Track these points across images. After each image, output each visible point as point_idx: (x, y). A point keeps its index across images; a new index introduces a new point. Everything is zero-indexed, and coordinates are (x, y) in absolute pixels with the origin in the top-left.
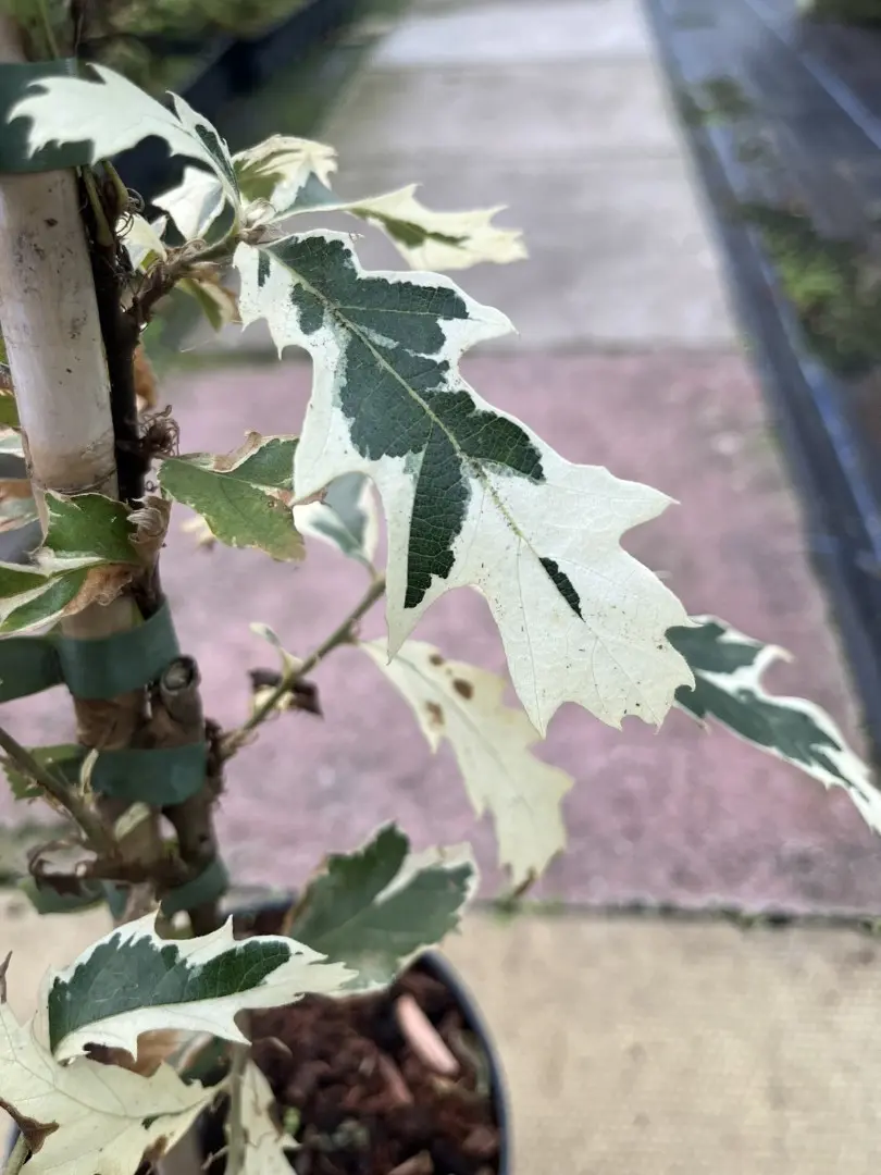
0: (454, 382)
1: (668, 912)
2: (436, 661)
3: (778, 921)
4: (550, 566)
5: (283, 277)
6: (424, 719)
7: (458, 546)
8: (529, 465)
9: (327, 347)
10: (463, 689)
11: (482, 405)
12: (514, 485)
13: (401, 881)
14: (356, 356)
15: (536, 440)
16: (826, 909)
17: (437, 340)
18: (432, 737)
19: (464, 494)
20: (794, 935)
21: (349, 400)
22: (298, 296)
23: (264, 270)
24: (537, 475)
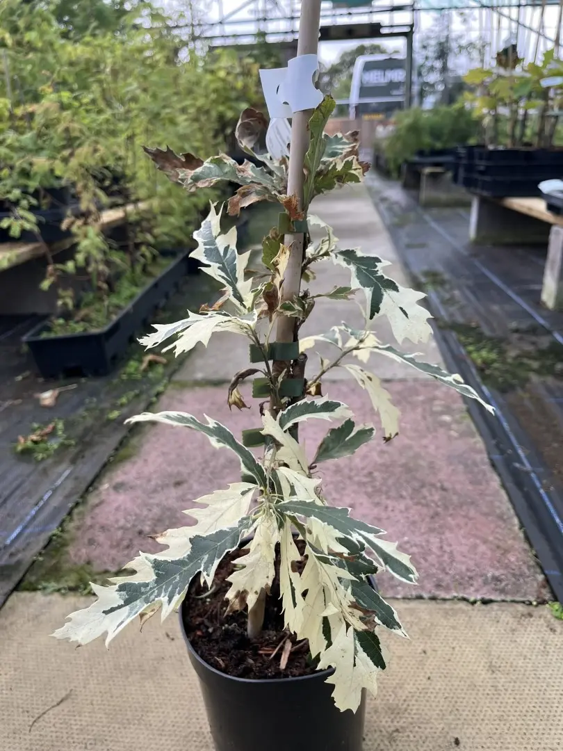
0: (379, 274)
1: (433, 598)
2: (362, 370)
3: (485, 602)
4: (401, 308)
5: (341, 257)
6: (360, 383)
7: (381, 306)
8: (396, 289)
9: (353, 268)
10: (370, 379)
11: (386, 277)
12: (393, 293)
13: (353, 434)
14: (358, 270)
15: (397, 284)
16: (509, 598)
17: (376, 266)
18: (363, 386)
19: (383, 295)
20: (495, 606)
21: (358, 277)
22: (345, 260)
23: (336, 256)
24: (398, 291)
